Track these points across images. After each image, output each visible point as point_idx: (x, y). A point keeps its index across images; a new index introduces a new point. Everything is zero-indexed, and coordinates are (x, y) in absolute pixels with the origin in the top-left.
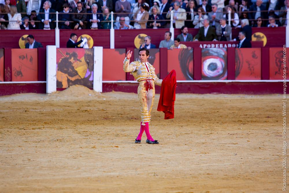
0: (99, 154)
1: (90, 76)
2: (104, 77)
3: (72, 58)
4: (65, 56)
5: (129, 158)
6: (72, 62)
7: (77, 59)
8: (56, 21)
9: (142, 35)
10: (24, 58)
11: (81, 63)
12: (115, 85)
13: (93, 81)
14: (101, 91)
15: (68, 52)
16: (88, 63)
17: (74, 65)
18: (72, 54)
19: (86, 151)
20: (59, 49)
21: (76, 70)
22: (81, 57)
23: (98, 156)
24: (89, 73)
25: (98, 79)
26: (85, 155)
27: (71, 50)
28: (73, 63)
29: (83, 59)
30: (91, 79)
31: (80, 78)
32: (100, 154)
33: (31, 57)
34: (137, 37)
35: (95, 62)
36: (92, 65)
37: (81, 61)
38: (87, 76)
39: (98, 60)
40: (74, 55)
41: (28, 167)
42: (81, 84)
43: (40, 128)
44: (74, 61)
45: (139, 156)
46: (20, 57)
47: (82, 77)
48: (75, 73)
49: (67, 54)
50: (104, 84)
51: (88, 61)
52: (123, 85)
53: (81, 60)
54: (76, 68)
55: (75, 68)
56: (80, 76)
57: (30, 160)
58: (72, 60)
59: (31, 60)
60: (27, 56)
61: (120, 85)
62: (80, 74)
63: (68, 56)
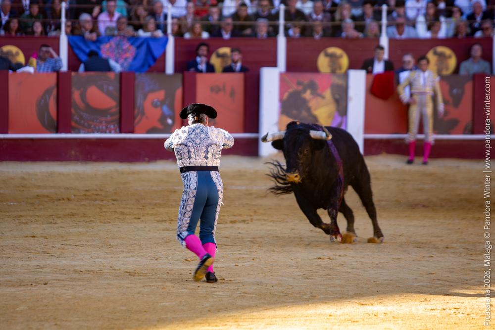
0: (351, 270)
1: (340, 125)
2: (368, 128)
3: (309, 92)
4: (294, 87)
5: (407, 279)
6: (308, 98)
7: (316, 93)
9: (440, 49)
10: (219, 90)
12: (387, 142)
15: (301, 80)
16: (337, 101)
17: (310, 104)
18: (307, 84)
19: (328, 266)
20: (284, 76)
22: (324, 89)
23: (351, 275)
24: (340, 119)
25: (356, 131)
26: (327, 272)
27: (306, 78)
28: (310, 100)
29: (328, 94)
32: (354, 270)
33: (232, 89)
34: (431, 52)
35: (351, 98)
36: (344, 104)
37: (323, 97)
38: (336, 124)
39: (356, 95)
40: (312, 86)
41: (219, 292)
43: (244, 221)
44: (311, 97)
45: (427, 276)
46: (212, 89)
48: (314, 119)
49: (299, 84)
50: (366, 141)
51: (337, 97)
54: (316, 109)
55: (312, 109)
57: (224, 279)
58: (307, 95)
59: (232, 94)
60: (224, 87)
61: (397, 142)
62: (321, 121)
63: (300, 88)
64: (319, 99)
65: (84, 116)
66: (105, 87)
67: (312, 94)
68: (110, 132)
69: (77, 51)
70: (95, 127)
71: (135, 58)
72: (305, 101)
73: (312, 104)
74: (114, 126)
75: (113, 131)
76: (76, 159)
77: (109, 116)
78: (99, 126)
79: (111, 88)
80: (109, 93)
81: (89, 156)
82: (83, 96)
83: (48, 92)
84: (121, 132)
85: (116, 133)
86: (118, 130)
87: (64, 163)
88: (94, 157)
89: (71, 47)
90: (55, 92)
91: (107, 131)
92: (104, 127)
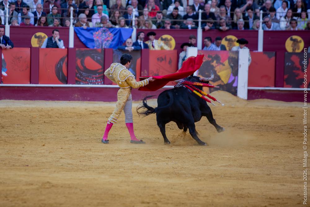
1: (233, 81)
2: (250, 83)
3: (215, 62)
4: (207, 59)
6: (214, 65)
7: (220, 63)
8: (198, 20)
9: (295, 37)
10: (163, 60)
11: (224, 67)
12: (262, 91)
13: (237, 87)
14: (246, 98)
15: (210, 54)
16: (232, 67)
17: (216, 69)
18: (214, 57)
20: (200, 52)
21: (219, 74)
22: (224, 60)
24: (233, 78)
25: (243, 85)
27: (214, 53)
28: (216, 66)
29: (226, 62)
30: (234, 85)
31: (222, 84)
33: (170, 59)
34: (289, 39)
35: (240, 66)
36: (236, 69)
37: (224, 65)
38: (230, 81)
39: (243, 64)
40: (217, 58)
42: (223, 90)
44: (217, 64)
46: (158, 59)
47: (225, 83)
48: (218, 78)
50: (249, 91)
51: (232, 65)
52: (271, 92)
53: (224, 63)
54: (219, 72)
55: (217, 72)
56: (222, 82)
58: (214, 63)
59: (170, 62)
60: (165, 58)
61: (268, 92)
62: (223, 79)
63: (210, 59)
64: (221, 66)
65: (83, 74)
66: (96, 57)
67: (217, 63)
68: (98, 84)
69: (79, 36)
70: (89, 80)
71: (113, 40)
72: (213, 67)
73: (217, 69)
74: (100, 81)
75: (100, 84)
76: (78, 100)
77: (97, 74)
78: (91, 81)
79: (99, 58)
80: (97, 61)
81: (86, 98)
82: (82, 62)
83: (62, 59)
84: (104, 84)
85: (101, 84)
86: (102, 83)
87: (71, 101)
88: (88, 99)
89: (75, 33)
90: (66, 60)
91: (97, 84)
92: (94, 81)
